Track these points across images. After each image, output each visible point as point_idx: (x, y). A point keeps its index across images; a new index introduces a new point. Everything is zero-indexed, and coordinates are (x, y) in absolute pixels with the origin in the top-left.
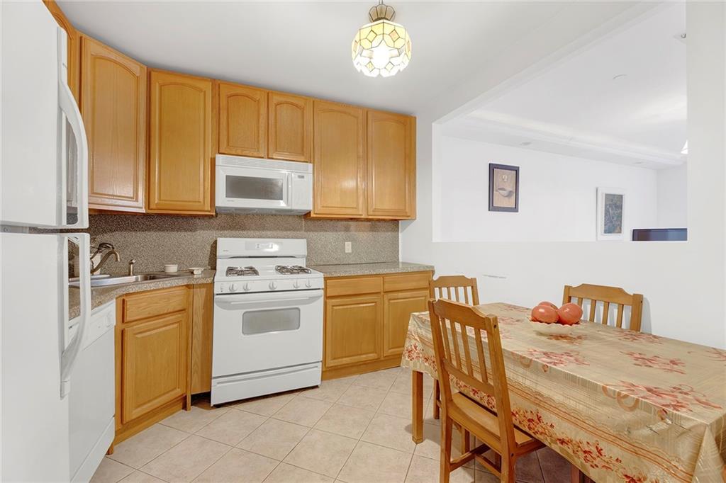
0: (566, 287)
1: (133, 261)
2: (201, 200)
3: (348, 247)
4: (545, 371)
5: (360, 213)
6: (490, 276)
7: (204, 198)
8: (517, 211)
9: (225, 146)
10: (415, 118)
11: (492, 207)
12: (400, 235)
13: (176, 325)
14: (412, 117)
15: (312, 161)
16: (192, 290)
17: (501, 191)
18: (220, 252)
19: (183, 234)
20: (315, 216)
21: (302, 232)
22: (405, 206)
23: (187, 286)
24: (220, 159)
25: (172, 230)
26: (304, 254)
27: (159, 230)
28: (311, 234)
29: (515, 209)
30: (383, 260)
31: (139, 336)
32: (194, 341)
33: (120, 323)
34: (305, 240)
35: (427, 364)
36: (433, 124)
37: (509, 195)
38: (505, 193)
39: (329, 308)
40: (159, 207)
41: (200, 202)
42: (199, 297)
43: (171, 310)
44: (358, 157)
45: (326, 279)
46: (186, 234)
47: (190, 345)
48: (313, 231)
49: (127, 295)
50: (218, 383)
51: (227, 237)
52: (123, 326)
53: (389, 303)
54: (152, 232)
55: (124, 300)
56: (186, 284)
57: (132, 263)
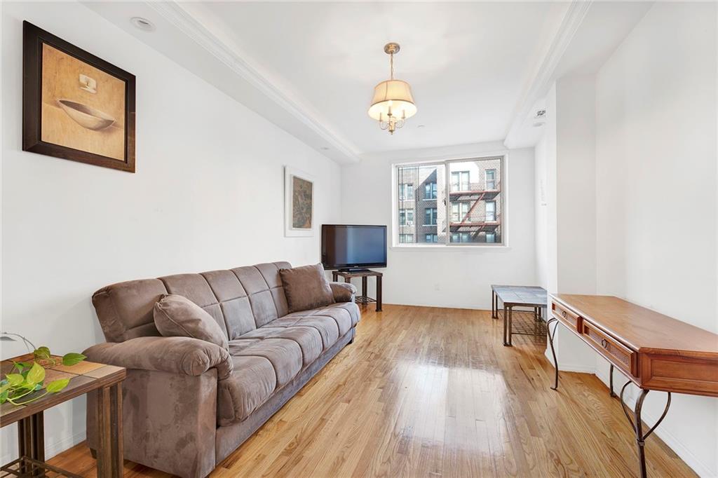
11: (35, 143)
29: (126, 164)
37: (103, 127)
38: (86, 118)
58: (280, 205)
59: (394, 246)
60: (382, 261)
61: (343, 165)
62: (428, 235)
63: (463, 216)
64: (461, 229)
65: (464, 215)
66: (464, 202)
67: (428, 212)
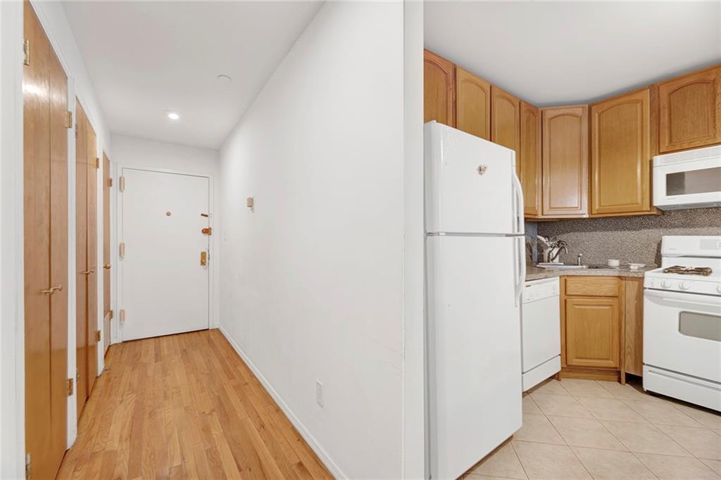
1: (581, 255)
2: (639, 201)
7: (642, 199)
9: (667, 144)
13: (608, 308)
16: (624, 281)
18: (664, 251)
19: (626, 233)
23: (620, 277)
24: (658, 160)
25: (616, 229)
27: (604, 230)
31: (577, 307)
32: (628, 327)
33: (564, 295)
40: (599, 212)
41: (637, 204)
42: (631, 288)
43: (602, 294)
46: (629, 232)
47: (623, 330)
49: (568, 276)
50: (650, 371)
51: (678, 235)
52: (566, 297)
54: (598, 232)
55: (566, 280)
56: (617, 275)
57: (579, 256)
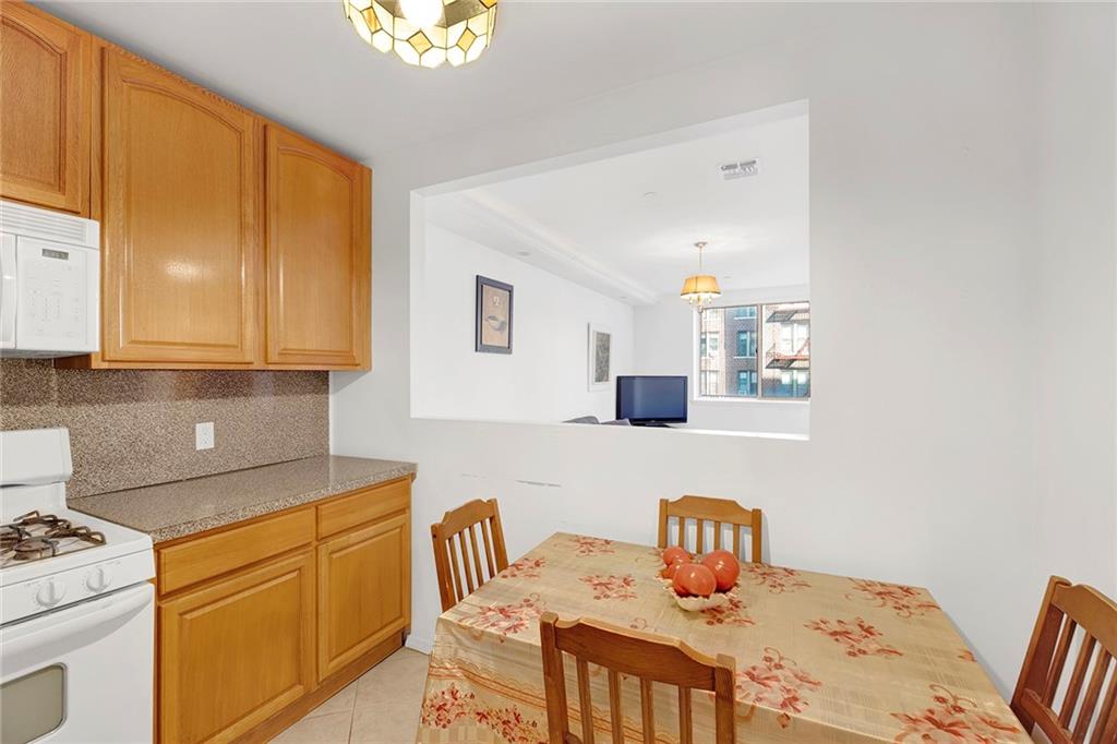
0: (661, 501)
3: (205, 436)
4: (784, 726)
5: (248, 360)
6: (530, 483)
8: (510, 353)
10: (371, 171)
11: (480, 346)
12: (331, 398)
14: (363, 166)
15: (96, 211)
17: (492, 321)
20: (105, 366)
21: (51, 407)
22: (351, 342)
26: (60, 472)
28: (83, 411)
29: (508, 349)
30: (293, 456)
34: (65, 432)
35: (484, 725)
36: (412, 192)
37: (501, 329)
38: (495, 324)
39: (170, 625)
44: (242, 227)
45: (158, 548)
48: (89, 402)
53: (330, 560)
58: (584, 363)
59: (695, 399)
60: (681, 416)
61: (638, 309)
62: (740, 371)
63: (798, 345)
64: (794, 365)
65: (802, 343)
66: (800, 322)
67: (743, 337)
